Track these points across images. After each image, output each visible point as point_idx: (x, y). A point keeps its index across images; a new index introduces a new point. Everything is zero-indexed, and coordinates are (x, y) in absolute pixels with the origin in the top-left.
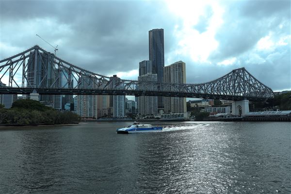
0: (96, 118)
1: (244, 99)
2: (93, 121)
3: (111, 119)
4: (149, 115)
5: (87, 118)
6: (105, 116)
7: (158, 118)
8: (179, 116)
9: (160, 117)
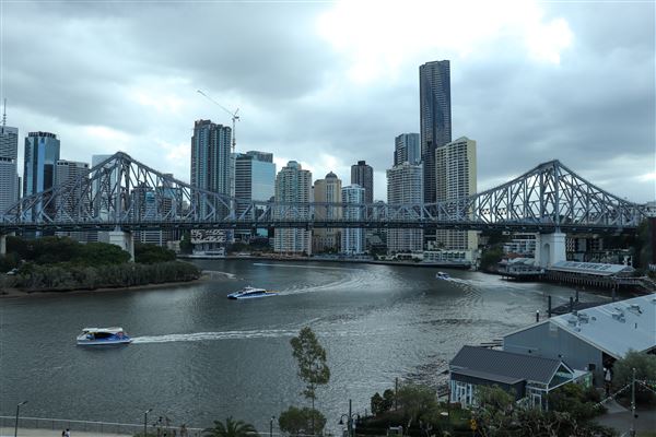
0: (309, 253)
1: (554, 231)
2: (302, 260)
3: (336, 258)
4: (403, 252)
5: (291, 253)
6: (327, 250)
7: (417, 260)
8: (457, 256)
9: (421, 256)
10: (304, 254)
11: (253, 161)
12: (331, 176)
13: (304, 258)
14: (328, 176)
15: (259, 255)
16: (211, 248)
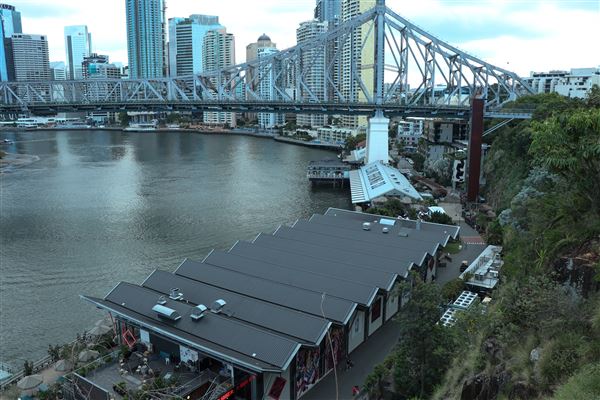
0: (233, 124)
2: (223, 133)
3: (253, 131)
4: (303, 127)
7: (310, 138)
10: (227, 126)
11: (193, 25)
12: (264, 39)
13: (226, 130)
14: (260, 39)
15: (188, 127)
16: (146, 120)
